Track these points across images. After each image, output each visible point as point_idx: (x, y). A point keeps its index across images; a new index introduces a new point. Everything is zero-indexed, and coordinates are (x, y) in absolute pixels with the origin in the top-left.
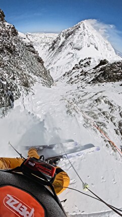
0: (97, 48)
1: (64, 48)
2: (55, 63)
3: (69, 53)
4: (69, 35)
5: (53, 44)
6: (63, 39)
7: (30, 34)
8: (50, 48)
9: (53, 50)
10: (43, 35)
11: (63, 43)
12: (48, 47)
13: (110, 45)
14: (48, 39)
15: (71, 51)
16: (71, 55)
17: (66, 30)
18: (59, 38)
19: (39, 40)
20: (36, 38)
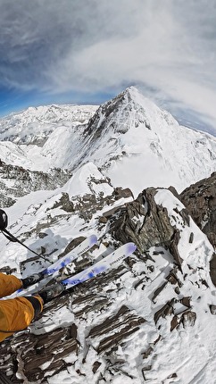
0: (148, 127)
1: (104, 131)
2: (92, 154)
3: (111, 139)
4: (111, 110)
5: (90, 125)
6: (102, 117)
7: (56, 106)
8: (85, 131)
9: (89, 134)
10: (75, 108)
11: (103, 123)
12: (82, 130)
13: (170, 117)
14: (83, 114)
15: (114, 136)
16: (114, 141)
17: (106, 103)
18: (97, 116)
19: (70, 116)
20: (65, 113)
